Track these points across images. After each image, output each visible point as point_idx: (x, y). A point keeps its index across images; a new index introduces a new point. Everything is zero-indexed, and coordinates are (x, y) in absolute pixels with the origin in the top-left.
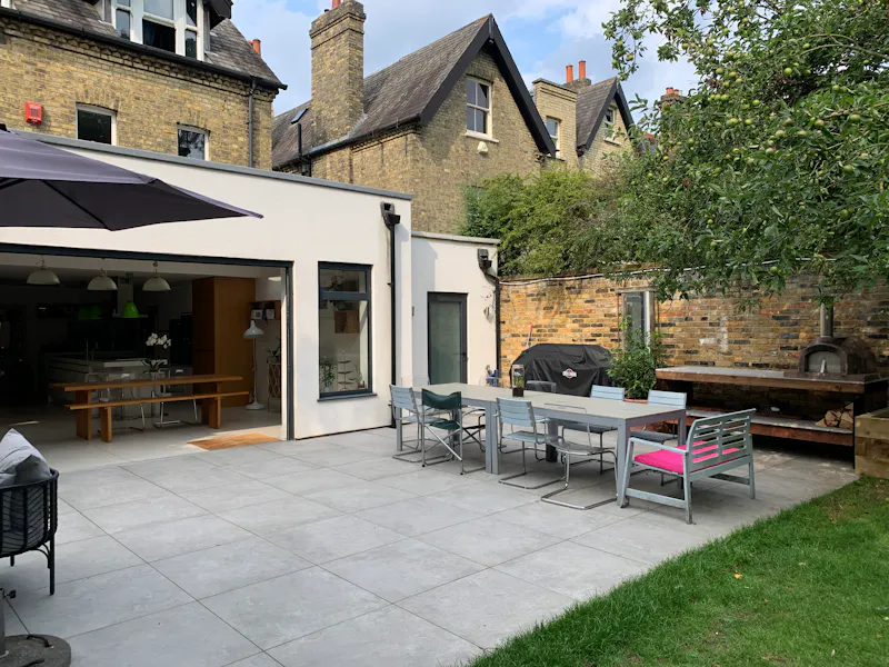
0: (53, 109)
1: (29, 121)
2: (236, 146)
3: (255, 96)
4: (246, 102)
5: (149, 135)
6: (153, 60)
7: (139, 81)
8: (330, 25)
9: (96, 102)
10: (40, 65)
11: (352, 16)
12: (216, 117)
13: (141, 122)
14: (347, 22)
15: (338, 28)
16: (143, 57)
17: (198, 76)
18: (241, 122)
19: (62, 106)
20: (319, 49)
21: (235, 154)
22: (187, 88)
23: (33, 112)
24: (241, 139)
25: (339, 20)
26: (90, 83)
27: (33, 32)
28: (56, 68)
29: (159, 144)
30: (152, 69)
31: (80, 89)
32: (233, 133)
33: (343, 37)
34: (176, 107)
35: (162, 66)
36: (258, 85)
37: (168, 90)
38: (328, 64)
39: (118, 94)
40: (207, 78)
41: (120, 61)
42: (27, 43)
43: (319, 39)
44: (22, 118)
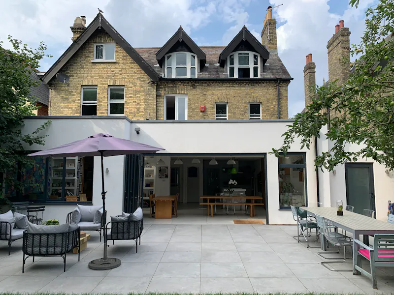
0: (208, 106)
1: (201, 111)
2: (272, 106)
3: (280, 85)
4: (276, 88)
5: (238, 108)
6: (239, 82)
7: (235, 90)
8: (334, 41)
9: (221, 101)
10: (205, 93)
11: (343, 35)
12: (264, 96)
13: (236, 105)
14: (341, 38)
15: (337, 41)
16: (236, 82)
17: (257, 83)
18: (275, 96)
19: (211, 104)
20: (330, 53)
21: (272, 110)
22: (252, 88)
23: (202, 108)
24: (274, 103)
25: (337, 38)
26: (219, 95)
27: (202, 83)
28: (209, 92)
29: (242, 111)
30: (240, 85)
31: (216, 98)
32: (271, 102)
33: (339, 45)
34: (248, 96)
35: (243, 83)
36: (280, 81)
37: (246, 91)
38: (334, 58)
39: (228, 97)
40: (260, 83)
41: (229, 85)
42: (201, 87)
43: (331, 48)
44: (199, 111)
